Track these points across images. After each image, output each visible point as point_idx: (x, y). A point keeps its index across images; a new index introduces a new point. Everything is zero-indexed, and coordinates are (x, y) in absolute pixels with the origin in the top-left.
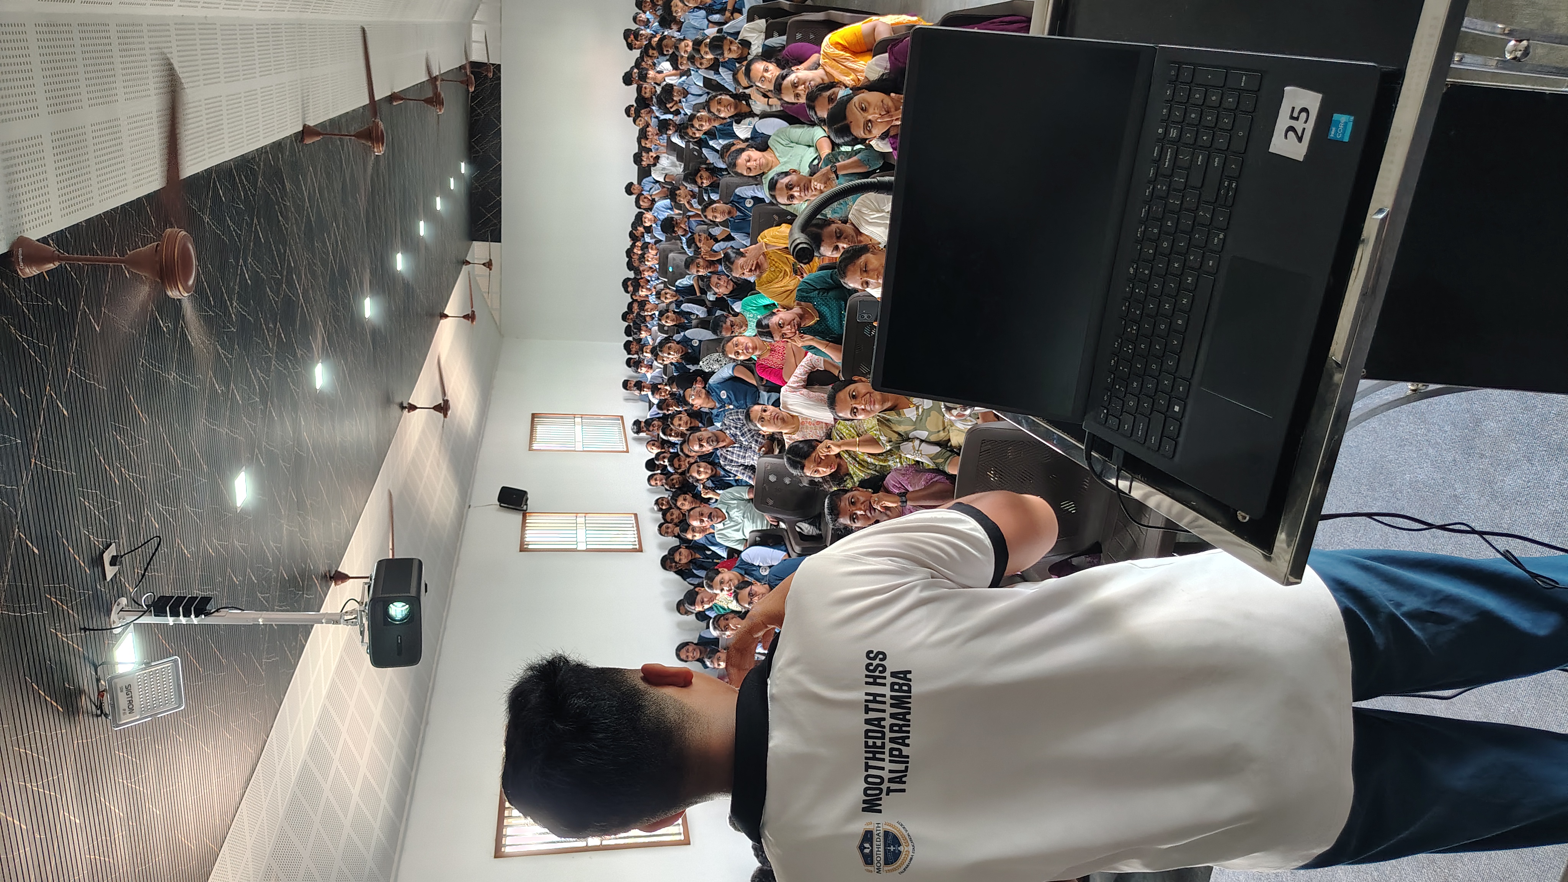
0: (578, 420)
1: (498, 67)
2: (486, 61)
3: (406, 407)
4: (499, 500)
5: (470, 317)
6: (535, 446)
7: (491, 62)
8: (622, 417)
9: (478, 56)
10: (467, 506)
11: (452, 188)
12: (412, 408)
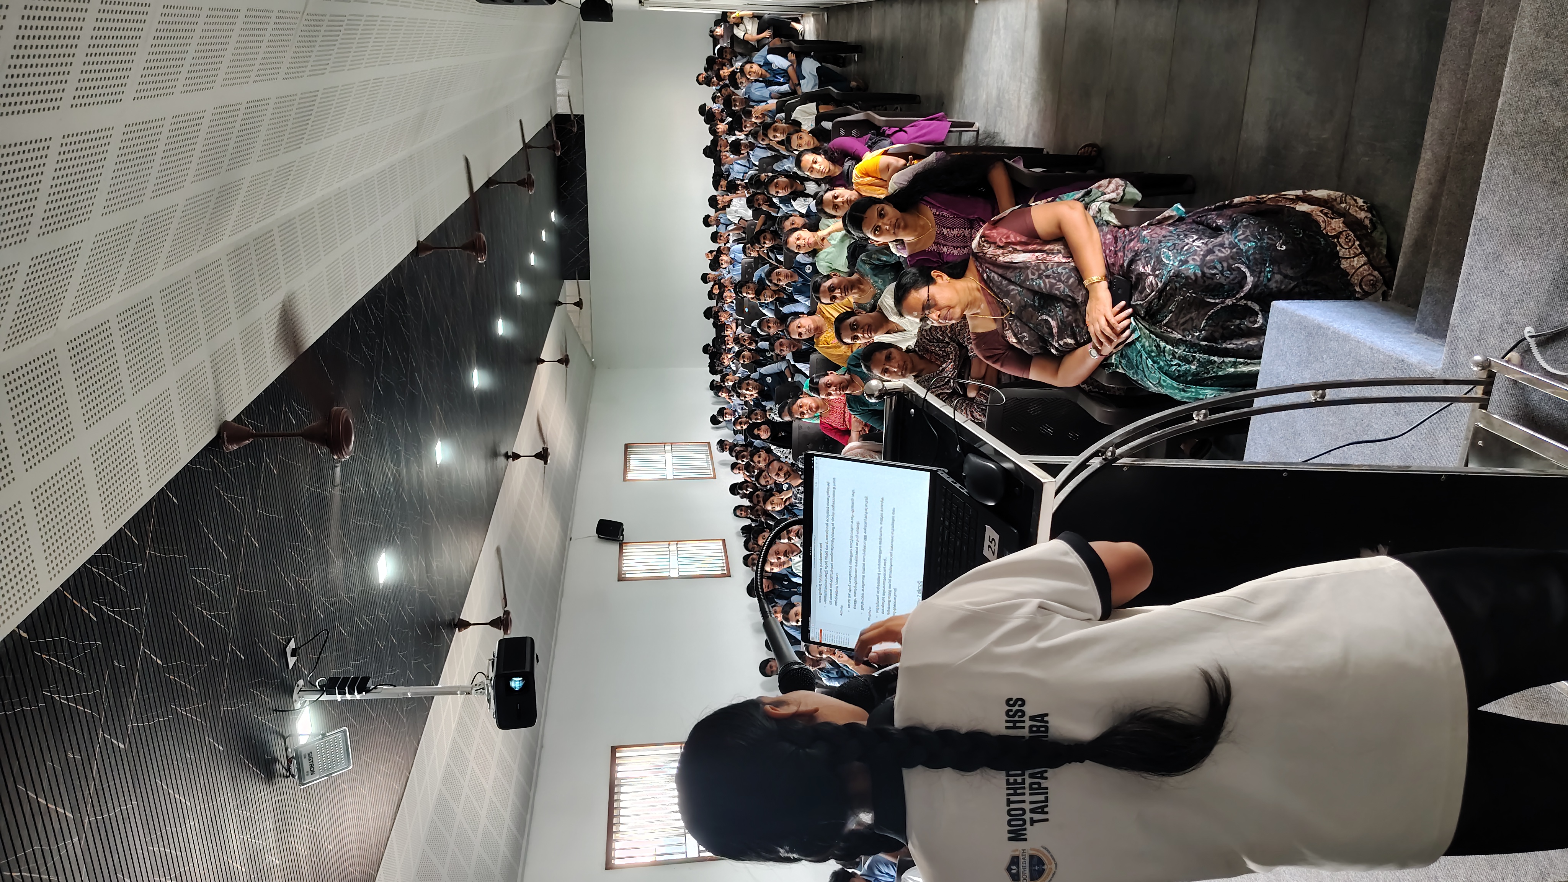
0: (668, 448)
1: (581, 118)
2: (569, 112)
3: (510, 457)
4: (597, 532)
5: (564, 361)
6: (630, 476)
7: (575, 113)
8: (709, 443)
9: (562, 109)
10: (568, 539)
11: (544, 239)
12: (516, 456)
